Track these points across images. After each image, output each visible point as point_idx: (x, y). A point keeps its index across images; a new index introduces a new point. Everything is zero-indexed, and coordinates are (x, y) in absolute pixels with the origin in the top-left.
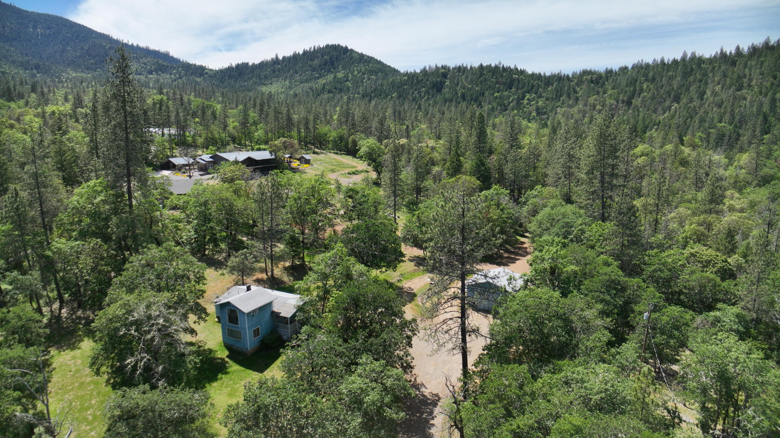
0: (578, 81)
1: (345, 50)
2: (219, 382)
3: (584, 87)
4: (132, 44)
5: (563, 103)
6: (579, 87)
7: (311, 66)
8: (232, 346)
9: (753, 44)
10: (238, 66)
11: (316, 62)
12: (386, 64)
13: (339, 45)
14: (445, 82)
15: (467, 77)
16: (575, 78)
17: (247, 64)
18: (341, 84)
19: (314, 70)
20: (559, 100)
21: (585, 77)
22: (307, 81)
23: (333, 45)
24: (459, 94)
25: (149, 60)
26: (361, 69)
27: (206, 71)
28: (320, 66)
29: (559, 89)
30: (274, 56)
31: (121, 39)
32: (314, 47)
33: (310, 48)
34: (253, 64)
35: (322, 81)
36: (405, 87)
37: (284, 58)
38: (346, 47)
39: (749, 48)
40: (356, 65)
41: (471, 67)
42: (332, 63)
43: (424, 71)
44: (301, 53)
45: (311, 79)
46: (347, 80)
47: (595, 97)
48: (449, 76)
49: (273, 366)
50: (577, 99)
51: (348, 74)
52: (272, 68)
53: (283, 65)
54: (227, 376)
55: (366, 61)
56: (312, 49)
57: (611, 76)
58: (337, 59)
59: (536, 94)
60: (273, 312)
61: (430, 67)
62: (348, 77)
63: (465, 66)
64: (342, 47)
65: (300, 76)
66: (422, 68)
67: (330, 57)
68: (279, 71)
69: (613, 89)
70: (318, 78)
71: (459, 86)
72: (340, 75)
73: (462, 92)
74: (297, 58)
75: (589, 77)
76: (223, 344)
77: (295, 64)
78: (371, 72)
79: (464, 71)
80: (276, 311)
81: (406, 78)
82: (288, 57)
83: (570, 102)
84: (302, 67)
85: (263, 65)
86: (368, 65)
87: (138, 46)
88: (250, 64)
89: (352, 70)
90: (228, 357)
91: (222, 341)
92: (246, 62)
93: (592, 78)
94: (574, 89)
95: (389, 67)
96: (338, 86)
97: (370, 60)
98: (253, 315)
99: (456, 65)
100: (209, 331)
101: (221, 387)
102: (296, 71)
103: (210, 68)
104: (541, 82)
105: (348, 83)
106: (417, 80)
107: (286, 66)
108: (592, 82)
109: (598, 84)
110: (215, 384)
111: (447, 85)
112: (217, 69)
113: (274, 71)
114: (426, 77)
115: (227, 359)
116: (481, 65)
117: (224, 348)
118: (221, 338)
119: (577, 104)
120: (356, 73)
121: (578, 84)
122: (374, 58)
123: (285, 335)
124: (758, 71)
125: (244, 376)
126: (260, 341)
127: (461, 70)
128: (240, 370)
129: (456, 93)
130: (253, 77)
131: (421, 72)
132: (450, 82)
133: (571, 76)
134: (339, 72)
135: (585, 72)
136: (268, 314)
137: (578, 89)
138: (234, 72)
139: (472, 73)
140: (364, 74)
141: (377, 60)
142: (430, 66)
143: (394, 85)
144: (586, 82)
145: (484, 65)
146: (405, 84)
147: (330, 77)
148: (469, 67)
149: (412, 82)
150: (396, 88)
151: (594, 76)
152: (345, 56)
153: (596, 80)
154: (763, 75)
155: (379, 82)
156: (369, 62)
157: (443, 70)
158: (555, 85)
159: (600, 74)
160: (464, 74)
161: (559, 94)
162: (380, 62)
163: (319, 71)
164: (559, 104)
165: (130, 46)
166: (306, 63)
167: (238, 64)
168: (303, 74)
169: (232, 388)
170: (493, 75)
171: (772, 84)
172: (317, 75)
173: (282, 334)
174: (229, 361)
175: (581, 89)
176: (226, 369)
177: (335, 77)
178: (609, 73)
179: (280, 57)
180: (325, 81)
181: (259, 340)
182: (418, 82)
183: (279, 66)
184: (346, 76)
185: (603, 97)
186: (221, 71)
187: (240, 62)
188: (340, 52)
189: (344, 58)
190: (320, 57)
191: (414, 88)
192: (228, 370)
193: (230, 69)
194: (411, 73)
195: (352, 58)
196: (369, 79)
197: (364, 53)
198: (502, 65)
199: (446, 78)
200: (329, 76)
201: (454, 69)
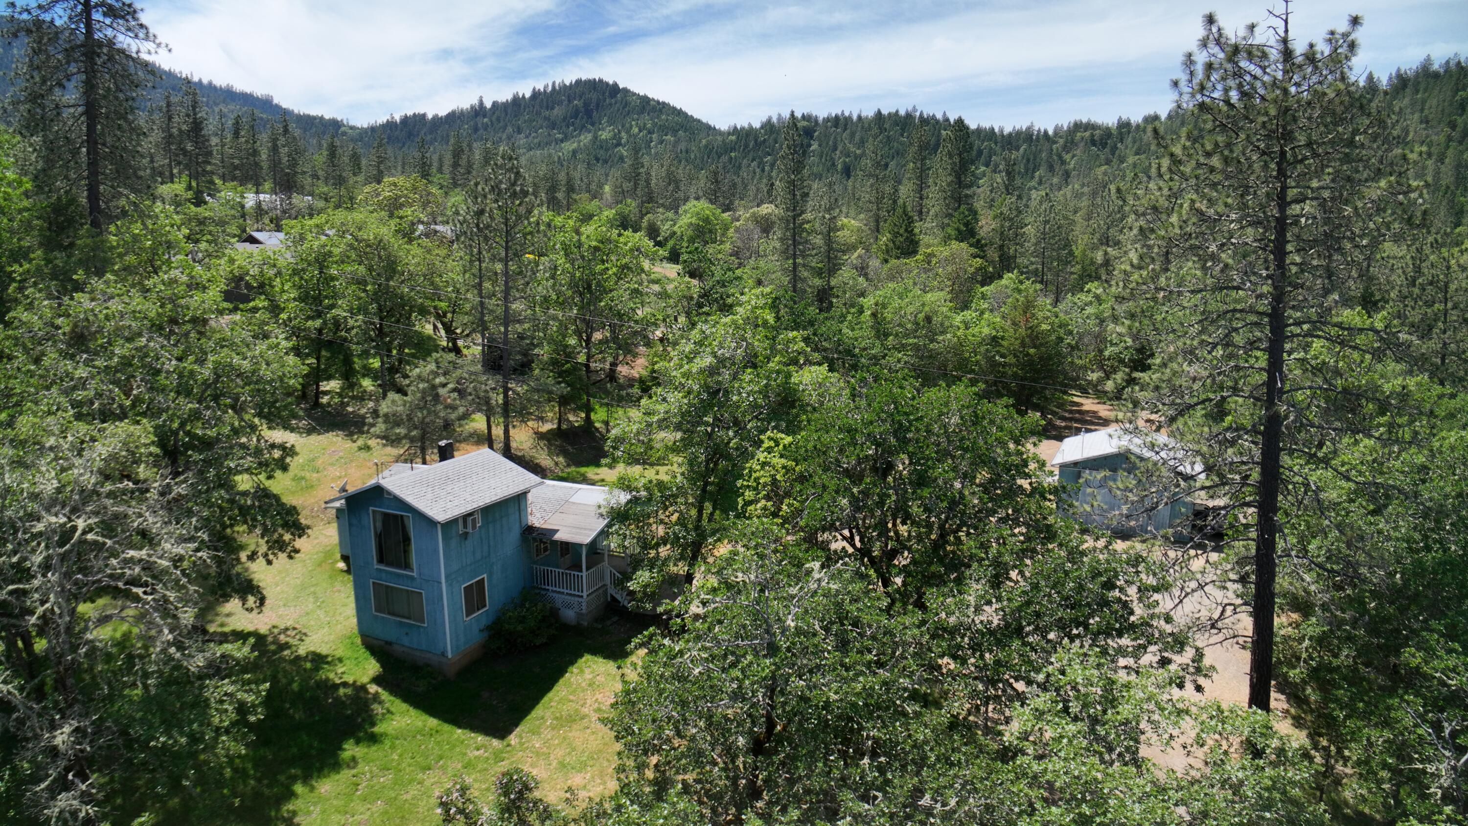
0: (1066, 142)
1: (614, 89)
2: (346, 774)
3: (1078, 152)
4: (200, 81)
5: (1040, 183)
6: (1068, 152)
7: (547, 119)
8: (389, 643)
9: (1399, 70)
10: (405, 120)
11: (558, 112)
12: (692, 117)
13: (601, 81)
14: (810, 145)
15: (853, 135)
16: (1061, 137)
17: (424, 115)
18: (607, 150)
19: (553, 126)
20: (1033, 177)
21: (1079, 134)
22: (539, 146)
23: (590, 81)
24: (839, 167)
25: (231, 107)
26: (645, 124)
27: (343, 129)
28: (565, 119)
29: (1032, 157)
30: (475, 101)
31: (177, 71)
32: (554, 83)
33: (546, 87)
34: (435, 117)
35: (569, 146)
36: (733, 154)
37: (495, 104)
38: (615, 85)
39: (1390, 78)
40: (636, 116)
41: (859, 117)
42: (588, 113)
43: (768, 126)
44: (528, 95)
45: (548, 144)
46: (619, 144)
47: (1103, 168)
48: (816, 134)
49: (538, 711)
50: (1067, 175)
51: (619, 132)
52: (472, 123)
53: (494, 119)
54: (374, 751)
55: (654, 109)
56: (550, 88)
57: (1129, 132)
58: (598, 105)
59: (987, 166)
60: (529, 531)
61: (780, 117)
62: (621, 138)
63: (847, 114)
64: (607, 84)
65: (527, 137)
66: (764, 120)
67: (584, 103)
68: (486, 129)
69: (1137, 154)
70: (562, 141)
71: (838, 152)
72: (604, 135)
73: (845, 162)
74: (520, 106)
75: (1087, 134)
76: (359, 641)
77: (516, 116)
78: (664, 129)
79: (846, 125)
80: (537, 525)
81: (734, 138)
82: (503, 104)
83: (1055, 180)
84: (531, 121)
85: (453, 118)
86: (658, 117)
87: (210, 83)
88: (430, 116)
89: (627, 125)
90: (376, 680)
91: (356, 631)
92: (422, 112)
93: (1092, 135)
94: (1060, 157)
95: (699, 121)
96: (601, 153)
97: (662, 108)
98: (466, 534)
99: (830, 114)
100: (316, 599)
101: (350, 796)
102: (519, 128)
103: (352, 123)
104: (996, 143)
105: (620, 148)
106: (756, 141)
107: (498, 120)
108: (1093, 143)
109: (1104, 148)
110: (327, 786)
111: (813, 151)
112: (365, 126)
113: (476, 130)
114: (774, 136)
115: (373, 688)
116: (879, 112)
117: (363, 653)
118: (354, 620)
119: (1067, 184)
120: (636, 130)
121: (1066, 148)
122: (668, 105)
123: (569, 606)
124: (1417, 116)
125: (437, 751)
126: (489, 628)
127: (839, 122)
128: (420, 732)
129: (833, 164)
130: (435, 140)
131: (762, 127)
132: (820, 145)
133: (1051, 132)
134: (603, 129)
135: (1078, 126)
136: (513, 537)
137: (1067, 157)
138: (397, 133)
139: (863, 127)
140: (650, 132)
141: (674, 109)
142: (780, 115)
143: (711, 151)
144: (1082, 144)
145: (885, 112)
146: (733, 149)
147: (586, 138)
148: (855, 118)
149: (746, 146)
150: (715, 156)
151: (1097, 132)
152: (613, 101)
153: (1101, 140)
154: (1427, 122)
155: (682, 146)
156: (661, 110)
157: (805, 123)
158: (1022, 150)
159: (1108, 128)
160: (845, 129)
161: (1031, 166)
162: (680, 113)
163: (564, 128)
164: (1033, 183)
165: (195, 84)
166: (538, 113)
167: (406, 116)
168: (533, 134)
169: (390, 801)
170: (903, 130)
171: (1449, 139)
172: (560, 136)
173: (558, 604)
174: (385, 695)
175: (1074, 156)
176: (373, 724)
177: (595, 137)
178: (1124, 126)
179: (488, 104)
180: (575, 145)
181: (484, 622)
182: (758, 144)
183: (486, 120)
184: (617, 137)
185: (1118, 169)
186: (373, 129)
187: (410, 113)
188: (604, 93)
189: (611, 104)
190: (566, 102)
191: (751, 157)
192: (376, 729)
193: (390, 126)
194: (743, 129)
195: (627, 104)
196: (661, 142)
197: (650, 96)
198: (918, 114)
199: (812, 138)
200: (582, 137)
201: (827, 120)
